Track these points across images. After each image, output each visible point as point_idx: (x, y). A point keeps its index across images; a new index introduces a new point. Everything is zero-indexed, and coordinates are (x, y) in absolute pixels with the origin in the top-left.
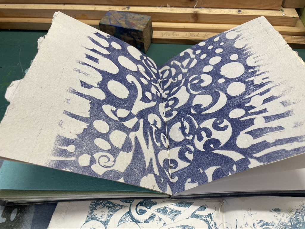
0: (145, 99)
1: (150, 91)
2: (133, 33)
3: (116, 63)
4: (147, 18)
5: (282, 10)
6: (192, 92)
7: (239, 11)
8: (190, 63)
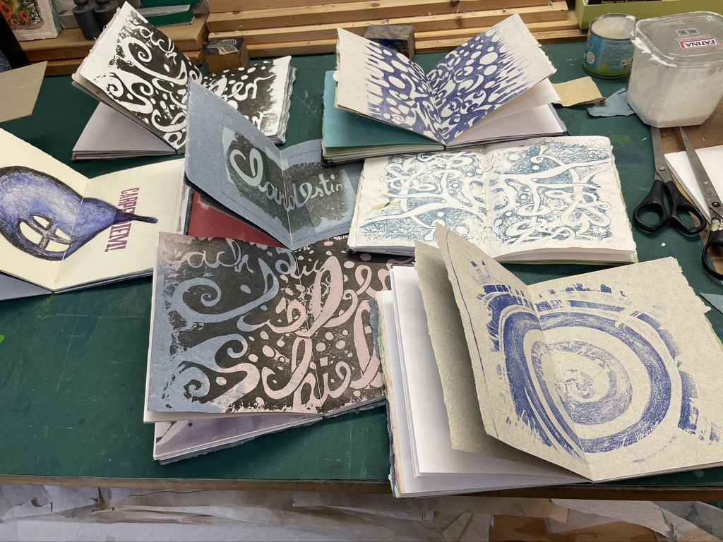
0: (417, 90)
1: (421, 87)
2: (397, 43)
3: (391, 65)
4: (410, 29)
5: (551, 5)
6: (457, 82)
7: (504, 11)
8: (455, 62)
